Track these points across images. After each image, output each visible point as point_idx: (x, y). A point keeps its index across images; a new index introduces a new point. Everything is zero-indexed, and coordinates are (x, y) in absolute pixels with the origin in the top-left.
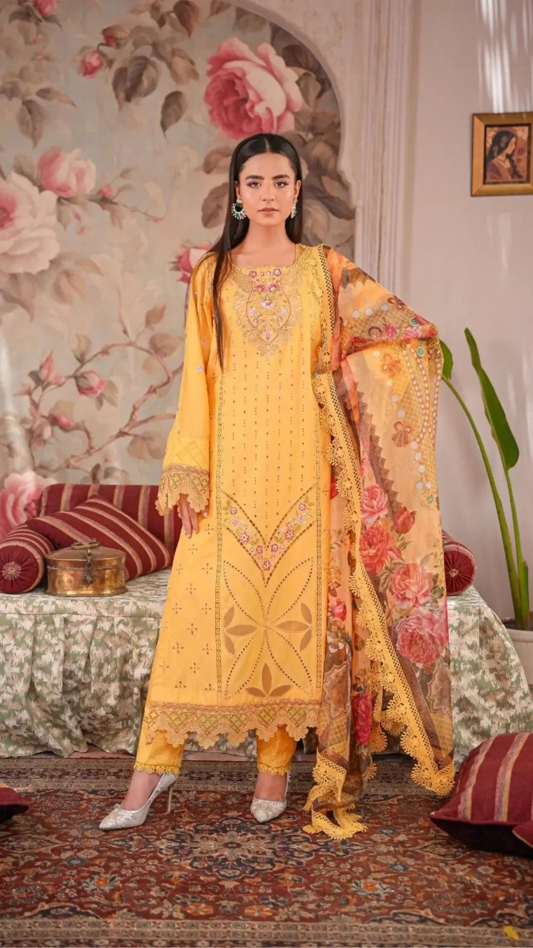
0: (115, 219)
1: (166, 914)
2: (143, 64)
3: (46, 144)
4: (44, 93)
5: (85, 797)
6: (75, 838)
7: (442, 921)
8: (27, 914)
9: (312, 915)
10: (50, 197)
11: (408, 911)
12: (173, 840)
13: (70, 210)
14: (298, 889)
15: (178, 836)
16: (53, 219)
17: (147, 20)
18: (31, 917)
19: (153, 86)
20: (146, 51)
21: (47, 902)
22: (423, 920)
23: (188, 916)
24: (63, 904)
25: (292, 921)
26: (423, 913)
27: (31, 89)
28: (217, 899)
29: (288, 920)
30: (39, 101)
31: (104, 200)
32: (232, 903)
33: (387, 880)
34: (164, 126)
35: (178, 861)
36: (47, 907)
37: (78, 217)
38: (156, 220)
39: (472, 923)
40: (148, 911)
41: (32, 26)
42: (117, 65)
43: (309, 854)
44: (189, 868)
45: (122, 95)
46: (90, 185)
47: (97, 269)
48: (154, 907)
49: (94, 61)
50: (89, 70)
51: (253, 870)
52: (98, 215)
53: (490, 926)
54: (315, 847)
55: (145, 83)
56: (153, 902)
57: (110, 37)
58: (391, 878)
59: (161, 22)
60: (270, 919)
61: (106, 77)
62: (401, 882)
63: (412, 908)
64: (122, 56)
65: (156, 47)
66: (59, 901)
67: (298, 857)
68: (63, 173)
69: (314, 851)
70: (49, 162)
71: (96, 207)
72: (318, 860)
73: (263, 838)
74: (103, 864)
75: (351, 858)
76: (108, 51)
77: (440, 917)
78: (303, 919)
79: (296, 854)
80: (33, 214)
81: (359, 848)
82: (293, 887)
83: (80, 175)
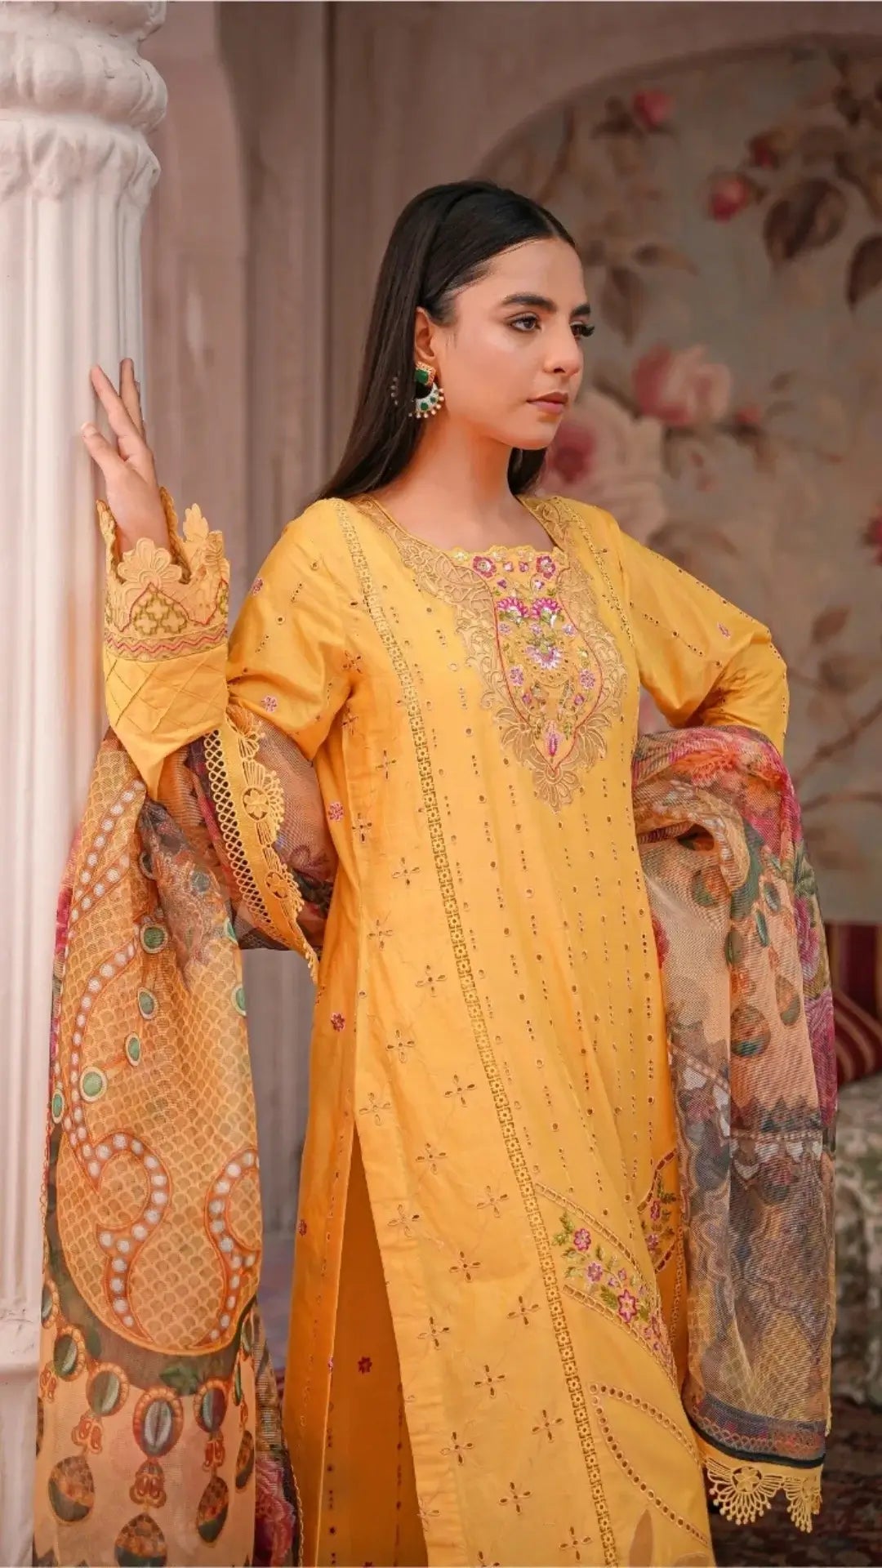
0: (763, 458)
2: (819, 191)
3: (646, 338)
4: (648, 255)
10: (651, 429)
13: (685, 449)
16: (655, 466)
17: (830, 116)
19: (834, 229)
20: (826, 170)
27: (625, 250)
30: (636, 267)
31: (743, 429)
34: (853, 296)
37: (698, 460)
38: (835, 459)
41: (628, 143)
42: (771, 199)
45: (779, 247)
46: (720, 404)
47: (728, 547)
49: (733, 193)
50: (722, 210)
52: (734, 455)
55: (821, 224)
57: (763, 151)
59: (854, 118)
61: (750, 225)
64: (779, 183)
65: (843, 162)
68: (675, 387)
70: (652, 369)
71: (729, 443)
76: (761, 175)
80: (622, 457)
83: (703, 388)
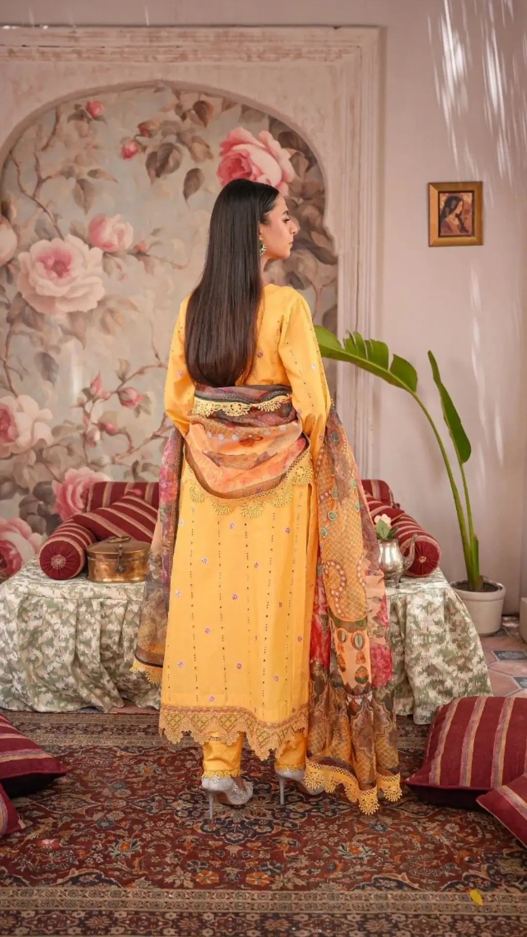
0: (148, 268)
1: (178, 883)
2: (169, 149)
3: (94, 212)
4: (93, 173)
5: (118, 754)
6: (107, 798)
7: (416, 886)
8: (60, 881)
9: (304, 883)
10: (98, 252)
11: (387, 875)
12: (188, 801)
13: (113, 261)
14: (292, 854)
15: (193, 796)
16: (100, 269)
17: (173, 116)
18: (62, 884)
19: (177, 165)
20: (172, 139)
21: (78, 867)
22: (400, 885)
23: (197, 885)
24: (90, 870)
25: (288, 889)
26: (399, 877)
27: (83, 171)
28: (223, 866)
29: (283, 888)
30: (90, 179)
31: (139, 253)
32: (236, 870)
33: (368, 842)
34: (186, 195)
35: (191, 823)
36: (77, 873)
37: (119, 267)
38: (180, 268)
39: (442, 888)
40: (162, 880)
41: (84, 124)
42: (149, 151)
43: (303, 815)
44: (200, 831)
45: (153, 173)
46: (129, 242)
47: (134, 307)
48: (168, 875)
49: (132, 147)
50: (127, 155)
51: (255, 833)
52: (134, 265)
53: (457, 890)
54: (308, 807)
55: (171, 162)
56: (168, 869)
57: (144, 130)
58: (372, 839)
59: (184, 117)
60: (267, 887)
61: (141, 159)
62: (381, 844)
63: (390, 872)
64: (153, 144)
65: (179, 135)
66: (87, 867)
67: (293, 819)
68: (107, 234)
69: (307, 811)
70: (97, 225)
71: (133, 259)
72: (309, 822)
73: (264, 798)
74: (127, 827)
75: (339, 818)
76: (143, 140)
77: (414, 882)
78: (296, 887)
79: (292, 815)
80: (85, 265)
81: (345, 807)
82: (289, 851)
83: (121, 234)
